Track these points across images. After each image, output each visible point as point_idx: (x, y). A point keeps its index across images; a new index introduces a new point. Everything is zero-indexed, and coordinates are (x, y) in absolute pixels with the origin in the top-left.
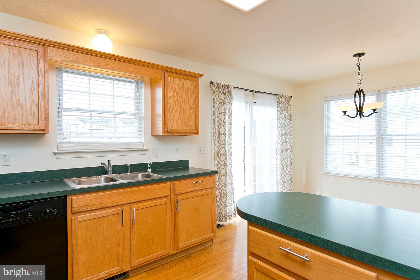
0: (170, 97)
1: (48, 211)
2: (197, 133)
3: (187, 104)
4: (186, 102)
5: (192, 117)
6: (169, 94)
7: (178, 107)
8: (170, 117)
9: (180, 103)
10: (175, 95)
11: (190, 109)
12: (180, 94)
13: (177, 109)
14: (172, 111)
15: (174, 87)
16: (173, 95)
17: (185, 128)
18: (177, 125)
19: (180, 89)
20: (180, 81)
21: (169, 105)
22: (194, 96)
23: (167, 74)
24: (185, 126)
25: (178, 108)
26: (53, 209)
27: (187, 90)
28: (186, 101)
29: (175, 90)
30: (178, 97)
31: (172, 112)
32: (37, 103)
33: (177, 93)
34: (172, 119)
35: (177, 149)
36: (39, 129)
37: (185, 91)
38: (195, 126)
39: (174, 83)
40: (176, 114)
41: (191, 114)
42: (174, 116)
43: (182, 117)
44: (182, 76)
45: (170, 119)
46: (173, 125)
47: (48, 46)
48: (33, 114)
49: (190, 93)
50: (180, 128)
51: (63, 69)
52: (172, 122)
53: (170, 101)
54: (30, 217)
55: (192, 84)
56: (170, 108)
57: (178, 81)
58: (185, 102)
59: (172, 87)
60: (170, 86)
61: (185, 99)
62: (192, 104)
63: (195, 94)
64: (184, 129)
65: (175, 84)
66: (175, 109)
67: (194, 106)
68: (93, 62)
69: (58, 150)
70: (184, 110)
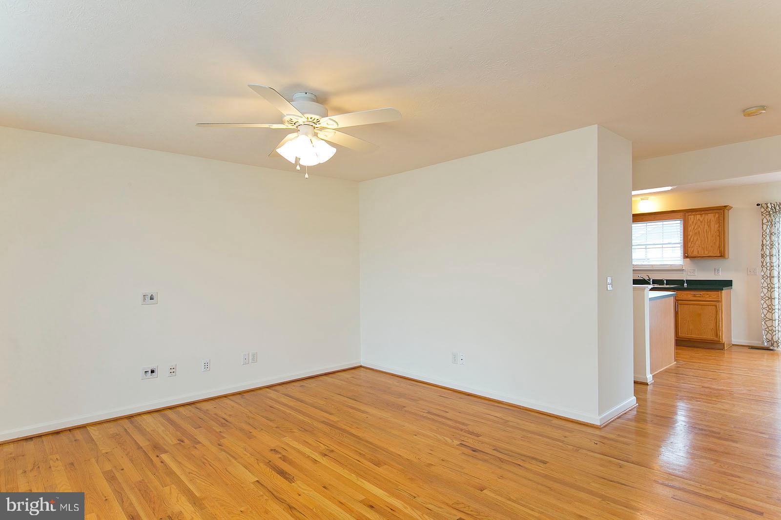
0: (690, 229)
2: (722, 255)
3: (709, 233)
5: (715, 243)
9: (701, 234)
11: (712, 237)
12: (701, 227)
13: (697, 239)
15: (695, 222)
16: (694, 229)
17: (706, 252)
18: (698, 252)
19: (701, 222)
20: (701, 216)
21: (689, 237)
22: (717, 226)
23: (687, 214)
25: (699, 238)
27: (709, 223)
28: (708, 231)
29: (696, 224)
30: (699, 229)
31: (692, 241)
33: (698, 226)
34: (693, 247)
35: (718, 270)
37: (707, 223)
38: (720, 251)
39: (694, 219)
40: (697, 242)
41: (714, 241)
42: (695, 244)
43: (703, 244)
44: (703, 213)
45: (690, 247)
46: (693, 251)
49: (713, 224)
52: (692, 249)
53: (691, 233)
55: (715, 216)
56: (690, 239)
57: (698, 217)
58: (706, 232)
59: (693, 222)
60: (691, 222)
63: (719, 224)
65: (696, 219)
66: (695, 239)
67: (718, 234)
70: (706, 238)
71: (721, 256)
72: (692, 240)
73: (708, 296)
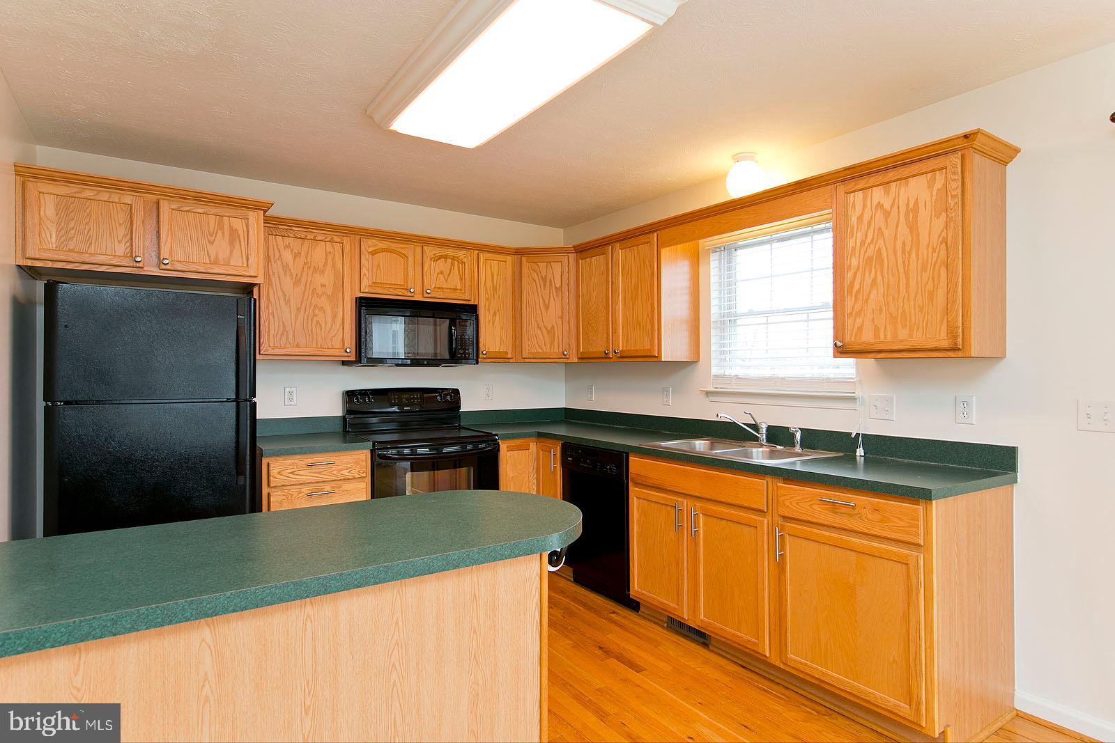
0: (854, 249)
1: (608, 467)
2: (959, 349)
3: (914, 255)
4: (910, 253)
5: (931, 295)
6: (851, 242)
7: (879, 273)
8: (853, 307)
9: (886, 260)
10: (869, 240)
11: (924, 269)
12: (886, 232)
13: (874, 281)
14: (860, 288)
15: (866, 217)
16: (863, 243)
17: (903, 334)
18: (876, 329)
19: (887, 214)
20: (887, 192)
22: (940, 223)
23: (842, 188)
24: (904, 326)
25: (879, 277)
27: (913, 212)
28: (908, 248)
29: (869, 227)
30: (881, 242)
31: (859, 291)
33: (876, 232)
34: (859, 313)
36: (651, 354)
37: (907, 216)
38: (944, 328)
39: (864, 206)
40: (872, 296)
42: (867, 300)
43: (893, 298)
44: (891, 175)
45: (851, 313)
46: (860, 329)
49: (924, 215)
50: (885, 338)
52: (859, 321)
53: (854, 262)
55: (930, 185)
56: (852, 283)
57: (877, 194)
58: (903, 252)
59: (860, 218)
60: (855, 219)
61: (904, 244)
62: (934, 251)
63: (944, 214)
64: (900, 338)
65: (869, 205)
66: (868, 280)
69: (718, 389)
70: (902, 276)
71: (955, 349)
72: (856, 286)
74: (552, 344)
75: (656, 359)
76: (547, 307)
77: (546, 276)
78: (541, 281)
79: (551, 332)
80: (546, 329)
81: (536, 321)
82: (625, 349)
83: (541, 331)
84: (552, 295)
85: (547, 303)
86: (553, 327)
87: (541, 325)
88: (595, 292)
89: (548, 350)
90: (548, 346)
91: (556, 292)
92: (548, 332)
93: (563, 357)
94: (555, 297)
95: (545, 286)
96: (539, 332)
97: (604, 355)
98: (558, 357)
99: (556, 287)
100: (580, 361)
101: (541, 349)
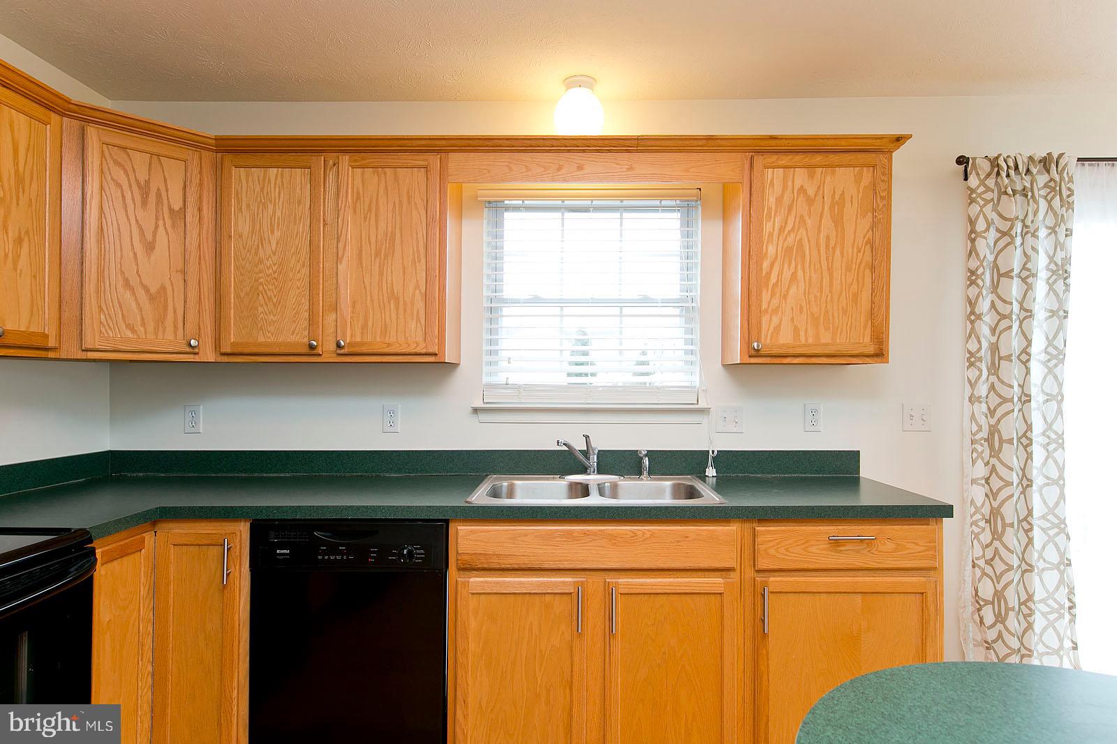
0: (771, 235)
1: (405, 552)
2: (880, 354)
3: (838, 252)
4: (834, 248)
5: (856, 297)
6: (768, 227)
7: (799, 267)
8: (769, 303)
9: (807, 252)
10: (789, 227)
11: (848, 269)
12: (809, 222)
13: (794, 275)
14: (778, 281)
15: (787, 199)
16: (782, 229)
17: (826, 338)
18: (796, 331)
19: (810, 202)
20: (811, 176)
21: (766, 265)
22: (866, 223)
23: (759, 160)
24: (827, 329)
25: (800, 273)
26: (416, 549)
27: (838, 204)
28: (832, 243)
30: (802, 230)
31: (776, 284)
32: (423, 291)
33: (798, 220)
34: (775, 311)
35: (814, 412)
36: (424, 351)
37: (832, 208)
38: (868, 331)
39: (785, 188)
40: (793, 290)
41: (854, 287)
42: (785, 297)
43: (815, 297)
44: (818, 158)
45: (766, 311)
46: (777, 329)
47: (447, 152)
48: (415, 317)
49: (850, 211)
50: (806, 339)
51: (506, 202)
52: (775, 320)
53: (771, 250)
54: (373, 557)
56: (769, 274)
57: (800, 177)
58: (827, 247)
59: (779, 200)
60: (771, 201)
61: (828, 237)
62: (859, 251)
63: (870, 214)
64: (823, 341)
65: (790, 188)
66: (787, 274)
67: (868, 258)
68: (543, 169)
69: (484, 403)
70: (826, 274)
71: (874, 354)
72: (773, 279)
73: (890, 546)
74: (160, 321)
75: (432, 359)
76: (150, 247)
77: (147, 182)
78: (135, 187)
79: (158, 298)
80: (147, 290)
81: (122, 273)
82: (358, 339)
83: (134, 293)
84: (161, 223)
85: (149, 237)
86: (163, 288)
87: (134, 281)
88: (277, 234)
89: (151, 336)
90: (151, 327)
91: (171, 218)
92: (152, 298)
93: (191, 350)
94: (169, 229)
95: (144, 202)
96: (128, 295)
97: (306, 350)
98: (178, 349)
99: (171, 210)
100: (225, 359)
101: (133, 330)
